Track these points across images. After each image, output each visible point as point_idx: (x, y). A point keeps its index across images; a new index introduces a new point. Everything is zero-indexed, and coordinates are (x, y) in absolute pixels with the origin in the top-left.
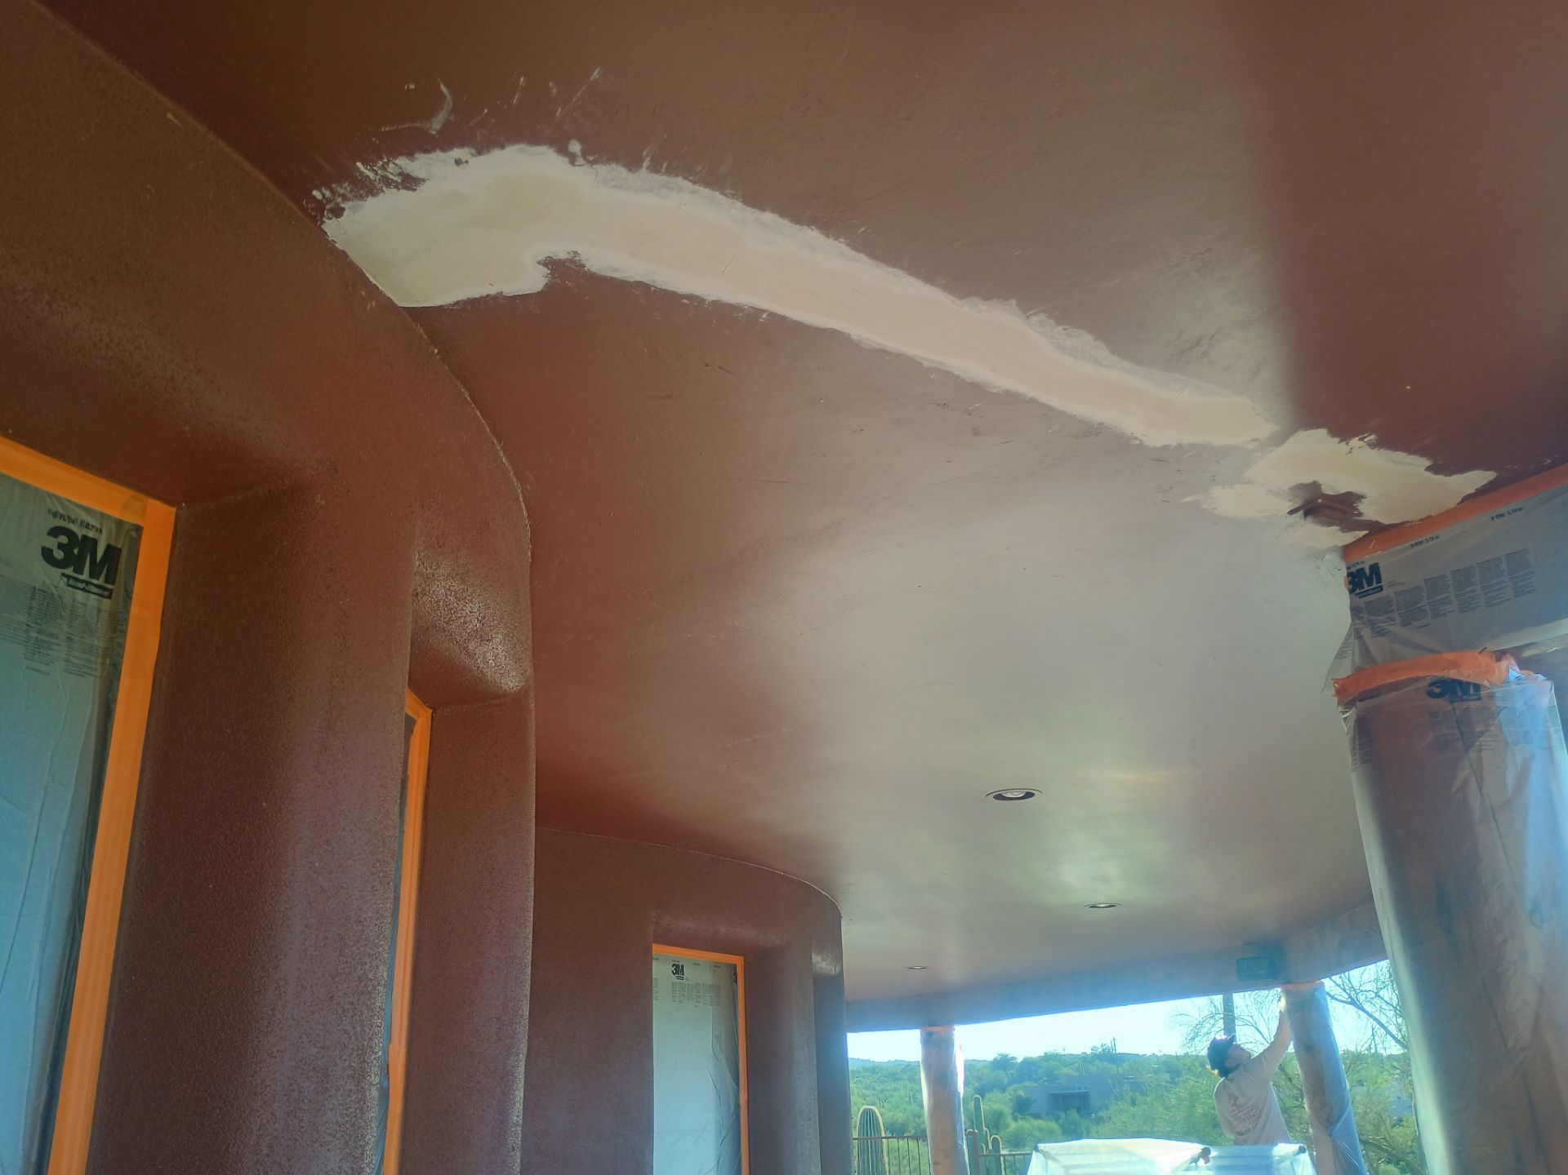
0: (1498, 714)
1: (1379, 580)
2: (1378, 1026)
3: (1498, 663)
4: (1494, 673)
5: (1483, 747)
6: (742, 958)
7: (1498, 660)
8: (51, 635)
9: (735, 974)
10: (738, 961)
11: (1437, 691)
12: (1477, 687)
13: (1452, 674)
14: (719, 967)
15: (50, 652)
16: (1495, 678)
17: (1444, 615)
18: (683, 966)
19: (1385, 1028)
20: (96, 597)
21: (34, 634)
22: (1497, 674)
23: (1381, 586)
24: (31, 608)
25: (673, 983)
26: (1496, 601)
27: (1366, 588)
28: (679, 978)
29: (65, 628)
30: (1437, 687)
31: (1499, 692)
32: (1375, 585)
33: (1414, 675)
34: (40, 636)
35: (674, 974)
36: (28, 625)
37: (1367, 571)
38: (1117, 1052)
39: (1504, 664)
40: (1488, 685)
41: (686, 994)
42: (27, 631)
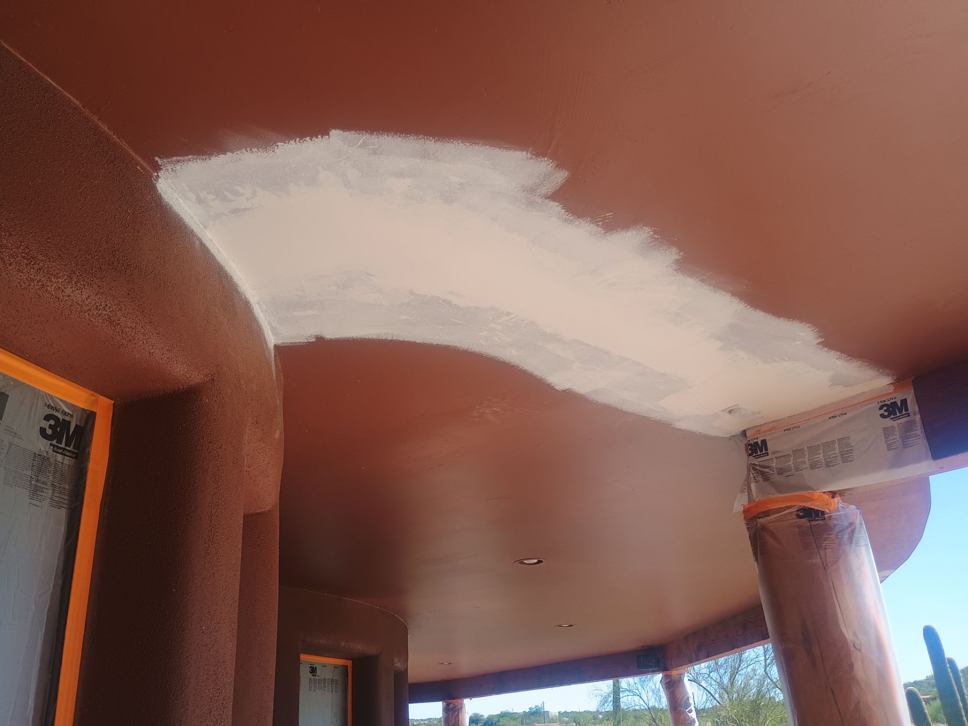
0: (834, 528)
1: (766, 449)
2: (709, 695)
3: (833, 500)
4: (831, 505)
5: (827, 547)
6: (351, 661)
7: (833, 497)
8: (44, 483)
9: (347, 671)
10: (349, 663)
11: (801, 514)
12: (823, 513)
13: (808, 505)
14: (338, 668)
15: (43, 494)
16: (832, 508)
17: (802, 470)
18: (316, 668)
19: (713, 697)
20: (68, 458)
21: (33, 482)
22: (832, 506)
23: (768, 453)
24: (33, 466)
25: (310, 678)
26: (832, 464)
27: (759, 453)
28: (313, 675)
29: (51, 477)
30: (801, 512)
31: (834, 514)
32: (764, 452)
33: (788, 505)
34: (38, 484)
35: (311, 673)
36: (31, 477)
37: (759, 442)
38: (545, 711)
39: (836, 499)
40: (828, 512)
41: (317, 686)
42: (30, 481)
